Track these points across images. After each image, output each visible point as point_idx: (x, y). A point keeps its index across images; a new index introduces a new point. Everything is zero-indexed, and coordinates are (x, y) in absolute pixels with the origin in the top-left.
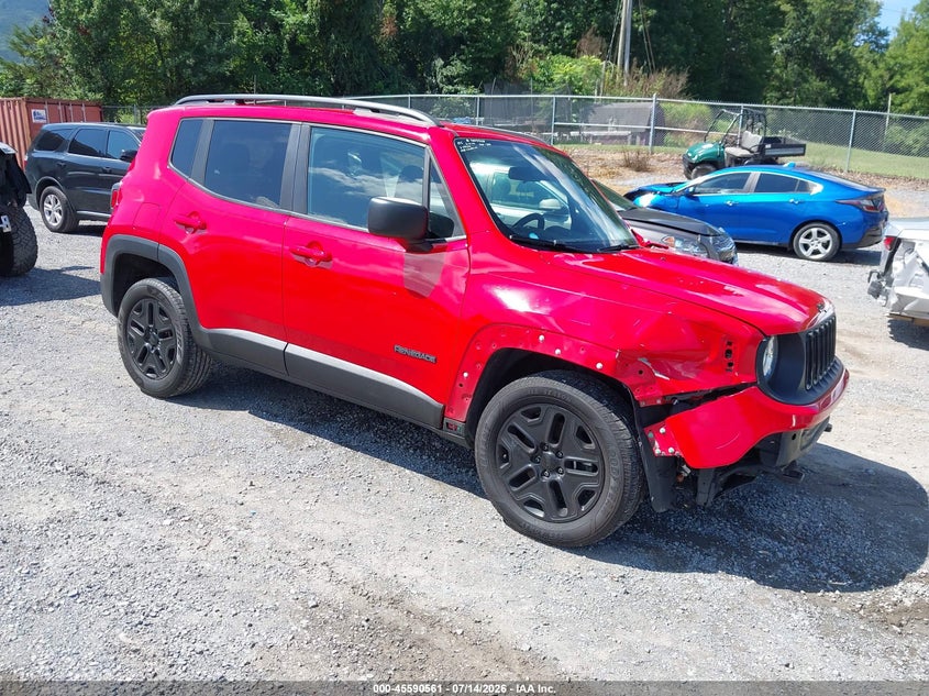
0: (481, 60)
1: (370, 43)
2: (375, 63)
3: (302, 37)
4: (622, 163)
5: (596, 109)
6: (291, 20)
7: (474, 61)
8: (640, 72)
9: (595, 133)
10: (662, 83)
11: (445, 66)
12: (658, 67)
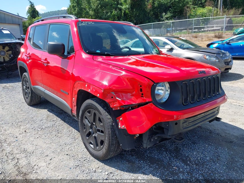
0: (176, 12)
1: (144, 11)
2: (146, 16)
3: (127, 11)
4: (214, 36)
5: (210, 22)
6: (123, 7)
7: (173, 12)
8: (226, 10)
9: (210, 29)
10: (233, 12)
11: (165, 15)
12: (232, 8)
